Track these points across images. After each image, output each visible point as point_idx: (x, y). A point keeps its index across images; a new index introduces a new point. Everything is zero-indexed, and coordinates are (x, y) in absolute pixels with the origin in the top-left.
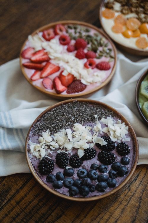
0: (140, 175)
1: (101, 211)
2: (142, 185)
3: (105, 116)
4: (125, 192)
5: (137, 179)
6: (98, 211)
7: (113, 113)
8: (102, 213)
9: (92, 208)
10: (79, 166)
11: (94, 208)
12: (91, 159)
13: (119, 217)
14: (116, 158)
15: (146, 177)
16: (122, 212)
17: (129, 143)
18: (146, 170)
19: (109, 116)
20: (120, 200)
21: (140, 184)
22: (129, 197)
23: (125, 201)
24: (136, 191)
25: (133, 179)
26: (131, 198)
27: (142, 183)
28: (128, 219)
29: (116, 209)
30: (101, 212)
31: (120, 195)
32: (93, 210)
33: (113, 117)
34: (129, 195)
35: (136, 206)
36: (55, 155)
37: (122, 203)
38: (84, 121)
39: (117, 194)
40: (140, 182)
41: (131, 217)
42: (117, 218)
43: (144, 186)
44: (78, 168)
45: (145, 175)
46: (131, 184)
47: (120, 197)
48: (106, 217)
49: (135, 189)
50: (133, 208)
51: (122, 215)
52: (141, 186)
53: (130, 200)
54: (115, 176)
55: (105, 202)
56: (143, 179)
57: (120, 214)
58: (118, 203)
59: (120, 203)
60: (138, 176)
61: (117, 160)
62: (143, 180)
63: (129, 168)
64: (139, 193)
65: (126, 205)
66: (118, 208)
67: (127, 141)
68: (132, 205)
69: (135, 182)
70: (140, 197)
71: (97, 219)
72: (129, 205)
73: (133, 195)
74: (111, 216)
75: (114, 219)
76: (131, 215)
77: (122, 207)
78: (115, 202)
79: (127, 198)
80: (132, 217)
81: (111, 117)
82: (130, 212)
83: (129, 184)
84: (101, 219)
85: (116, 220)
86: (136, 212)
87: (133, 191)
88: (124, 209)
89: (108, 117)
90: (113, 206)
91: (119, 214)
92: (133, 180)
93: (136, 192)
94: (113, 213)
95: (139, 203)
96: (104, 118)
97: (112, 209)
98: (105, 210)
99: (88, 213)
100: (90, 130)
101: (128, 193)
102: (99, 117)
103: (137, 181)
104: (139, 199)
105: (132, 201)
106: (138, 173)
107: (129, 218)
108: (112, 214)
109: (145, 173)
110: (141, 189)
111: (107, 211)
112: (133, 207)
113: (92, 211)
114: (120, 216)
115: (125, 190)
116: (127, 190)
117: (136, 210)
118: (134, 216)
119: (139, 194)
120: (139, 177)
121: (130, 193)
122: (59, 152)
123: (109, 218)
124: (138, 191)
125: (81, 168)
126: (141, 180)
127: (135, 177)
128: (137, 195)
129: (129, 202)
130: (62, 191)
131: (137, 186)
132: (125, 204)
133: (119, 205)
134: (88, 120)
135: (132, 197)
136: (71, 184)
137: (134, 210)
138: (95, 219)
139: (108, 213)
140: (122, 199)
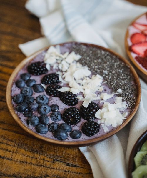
0: (76, 169)
1: (16, 141)
2: (65, 174)
3: (126, 99)
4: (48, 158)
5: (70, 166)
6: (15, 138)
7: (133, 105)
8: (14, 143)
9: (16, 132)
10: (50, 95)
11: (17, 134)
12: (63, 102)
13: (14, 161)
14: (75, 125)
15: (78, 175)
16: (21, 162)
17: (102, 132)
18: (86, 173)
19: (127, 103)
20: (36, 156)
21: (65, 171)
22: (44, 164)
23: (37, 161)
24: (54, 169)
25: (69, 163)
26: (43, 166)
27: (67, 173)
28: (15, 170)
29: (23, 155)
30: (14, 141)
31: (42, 155)
32: (15, 134)
33: (129, 106)
34: (46, 164)
35: (35, 173)
36: (55, 71)
37: (33, 159)
38: (108, 83)
39: (42, 151)
40: (68, 171)
41: (18, 172)
42: (13, 158)
43: (64, 176)
44: (47, 94)
45: (80, 174)
46: (61, 162)
47: (40, 156)
48: (10, 148)
49: (56, 167)
50: (31, 172)
51: (18, 163)
52: (62, 173)
53: (40, 166)
54: (52, 129)
55: (27, 142)
56: (73, 172)
57: (18, 161)
58: (31, 155)
59: (32, 157)
60: (75, 166)
61: (73, 126)
62: (71, 173)
63: (68, 139)
64: (53, 173)
65: (31, 163)
66: (26, 157)
67: (103, 129)
68: (35, 170)
69: (65, 166)
70: (47, 176)
71: (5, 140)
72: (33, 166)
73: (47, 167)
74: (13, 152)
75: (11, 156)
76: (22, 172)
77: (29, 160)
78: (31, 152)
79: (41, 162)
80: (20, 174)
81: (127, 105)
82: (25, 169)
83: (59, 160)
84: (7, 144)
85: (10, 158)
86: (27, 176)
87: (53, 166)
88: (26, 162)
89: (125, 102)
90: (26, 151)
91: (19, 159)
92: (67, 162)
93: (52, 170)
94: (18, 153)
95: (39, 176)
96: (123, 99)
97: (22, 151)
98: (18, 145)
99: (9, 130)
100: (99, 91)
101: (48, 161)
102: (120, 94)
103: (68, 167)
104: (44, 175)
105: (39, 168)
106: (78, 165)
107: (18, 171)
108: (16, 152)
109: (82, 173)
110: (58, 174)
111: (18, 147)
112: (33, 171)
113: (13, 133)
114: (17, 161)
115: (50, 158)
116: (51, 160)
117: (30, 175)
118: (22, 175)
119: (51, 173)
120: (73, 167)
121: (48, 164)
122: (59, 73)
123: (10, 151)
124: (54, 171)
125: (48, 97)
126: (70, 170)
127: (71, 163)
128: (49, 171)
129: (36, 165)
130: (14, 89)
131: (60, 169)
132: (33, 162)
133: (29, 157)
134: (111, 85)
135: (45, 167)
136: (26, 94)
137: (29, 173)
138: (4, 139)
139: (15, 149)
140: (37, 158)
